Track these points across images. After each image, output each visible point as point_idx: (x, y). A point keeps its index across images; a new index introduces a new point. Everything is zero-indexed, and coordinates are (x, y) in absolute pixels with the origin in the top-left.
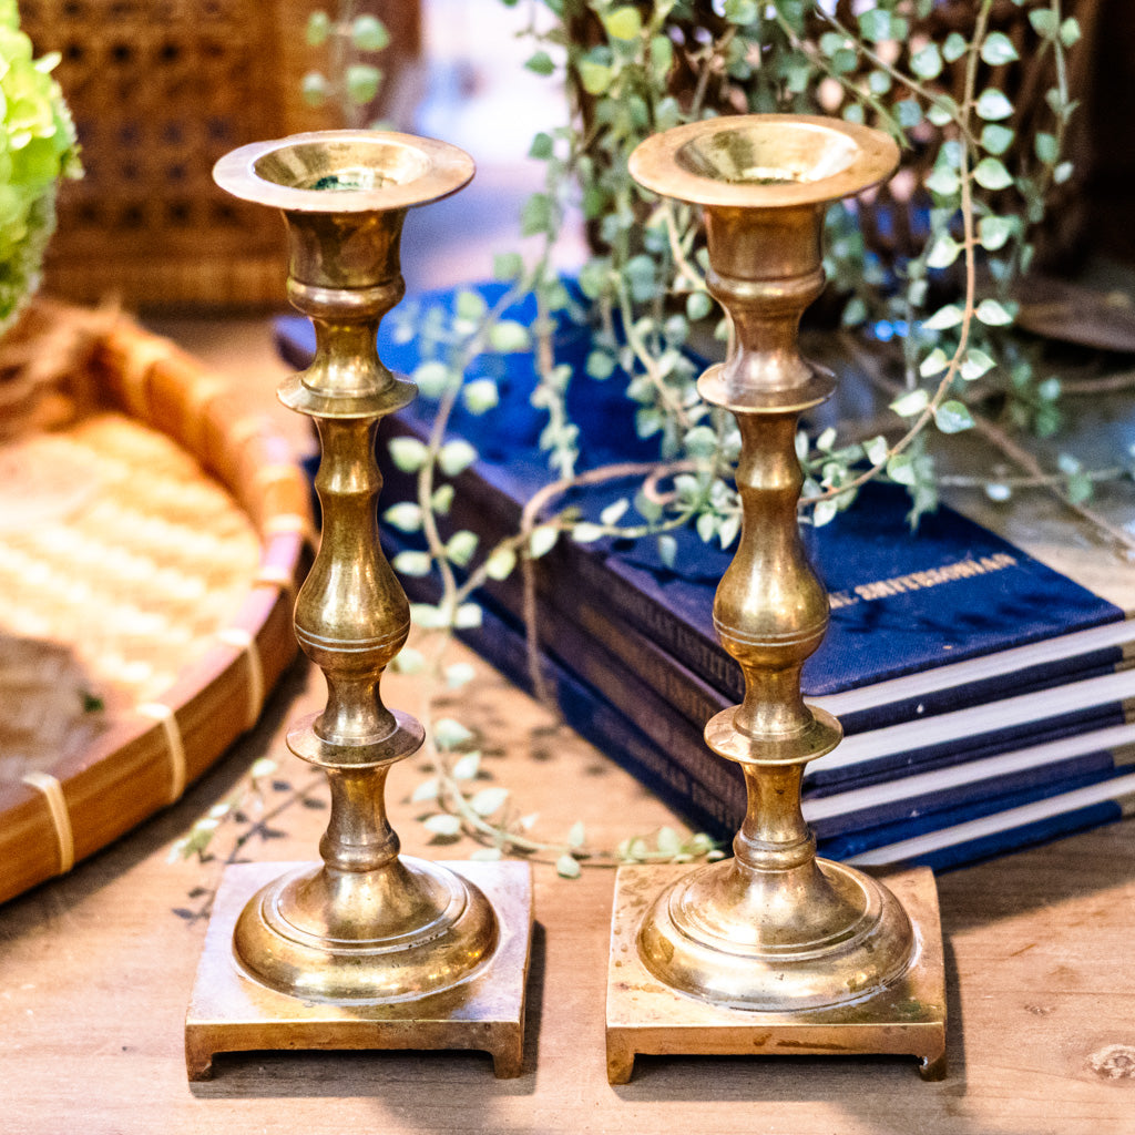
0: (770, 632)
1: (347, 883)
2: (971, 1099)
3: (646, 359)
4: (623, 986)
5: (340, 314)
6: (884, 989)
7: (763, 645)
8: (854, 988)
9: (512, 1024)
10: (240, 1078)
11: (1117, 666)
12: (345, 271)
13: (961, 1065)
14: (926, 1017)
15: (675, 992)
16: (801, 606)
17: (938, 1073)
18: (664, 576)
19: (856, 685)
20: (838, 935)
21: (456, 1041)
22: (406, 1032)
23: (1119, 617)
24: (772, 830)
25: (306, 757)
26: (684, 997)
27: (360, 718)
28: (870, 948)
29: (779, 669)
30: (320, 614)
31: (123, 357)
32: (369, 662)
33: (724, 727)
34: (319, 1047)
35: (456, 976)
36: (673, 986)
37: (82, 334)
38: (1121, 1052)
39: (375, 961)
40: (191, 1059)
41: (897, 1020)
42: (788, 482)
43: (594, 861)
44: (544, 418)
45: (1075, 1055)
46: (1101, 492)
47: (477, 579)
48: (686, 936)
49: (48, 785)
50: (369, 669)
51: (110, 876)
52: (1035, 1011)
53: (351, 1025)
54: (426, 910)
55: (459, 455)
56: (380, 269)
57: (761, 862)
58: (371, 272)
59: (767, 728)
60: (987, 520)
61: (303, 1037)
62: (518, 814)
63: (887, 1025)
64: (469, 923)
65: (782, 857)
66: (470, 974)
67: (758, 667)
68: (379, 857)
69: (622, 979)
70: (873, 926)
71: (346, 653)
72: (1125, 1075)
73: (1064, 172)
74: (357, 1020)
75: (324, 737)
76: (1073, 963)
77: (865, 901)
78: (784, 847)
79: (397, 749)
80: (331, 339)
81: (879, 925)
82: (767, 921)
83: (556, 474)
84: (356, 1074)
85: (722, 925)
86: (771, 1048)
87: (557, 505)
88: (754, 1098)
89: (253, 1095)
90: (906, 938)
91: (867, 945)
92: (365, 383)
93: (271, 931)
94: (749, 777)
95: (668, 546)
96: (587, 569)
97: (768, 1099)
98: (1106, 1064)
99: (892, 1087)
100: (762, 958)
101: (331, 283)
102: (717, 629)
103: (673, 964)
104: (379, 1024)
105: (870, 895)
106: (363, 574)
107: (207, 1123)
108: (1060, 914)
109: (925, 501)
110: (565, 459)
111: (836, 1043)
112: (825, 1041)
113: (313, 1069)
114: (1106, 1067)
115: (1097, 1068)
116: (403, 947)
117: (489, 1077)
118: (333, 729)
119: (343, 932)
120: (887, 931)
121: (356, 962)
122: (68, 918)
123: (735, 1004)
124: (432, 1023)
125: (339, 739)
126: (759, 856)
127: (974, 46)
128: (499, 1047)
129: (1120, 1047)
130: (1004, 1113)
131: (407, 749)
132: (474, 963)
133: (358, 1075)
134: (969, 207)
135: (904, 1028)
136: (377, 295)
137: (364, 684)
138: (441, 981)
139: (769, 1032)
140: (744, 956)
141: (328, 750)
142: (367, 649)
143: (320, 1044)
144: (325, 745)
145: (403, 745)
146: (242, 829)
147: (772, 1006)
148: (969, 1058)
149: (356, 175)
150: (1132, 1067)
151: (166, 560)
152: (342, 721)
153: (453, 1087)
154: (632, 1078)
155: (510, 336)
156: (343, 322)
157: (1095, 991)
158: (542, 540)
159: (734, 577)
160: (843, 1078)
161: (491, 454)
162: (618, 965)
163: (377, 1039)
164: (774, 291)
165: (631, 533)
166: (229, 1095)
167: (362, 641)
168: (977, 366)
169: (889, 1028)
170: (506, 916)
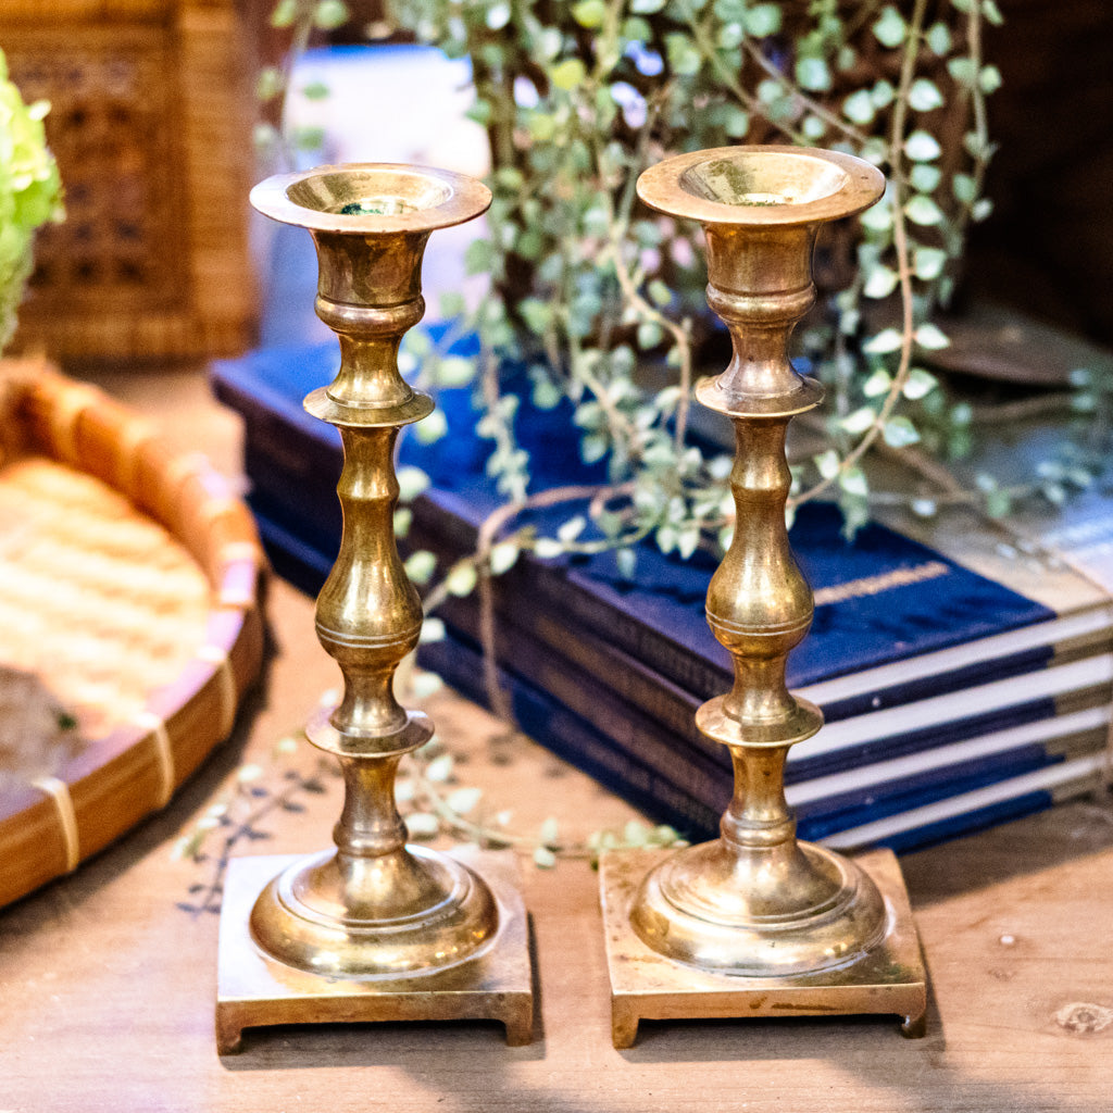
0: (762, 622)
1: (359, 867)
2: (950, 1053)
3: (596, 388)
4: (623, 958)
5: (368, 331)
6: (865, 955)
7: (756, 634)
8: (839, 954)
9: (524, 994)
10: (266, 1051)
11: (1049, 662)
12: (375, 290)
13: (937, 1025)
14: (908, 979)
15: (673, 962)
16: (789, 598)
17: (919, 1031)
18: (624, 587)
19: (821, 680)
20: (822, 905)
21: (472, 1011)
22: (425, 1004)
23: (1050, 616)
24: (758, 809)
25: (326, 747)
26: (681, 966)
27: (374, 711)
28: (852, 919)
29: (768, 658)
30: (341, 613)
31: (49, 406)
32: (385, 658)
33: (714, 714)
34: (342, 1020)
35: (467, 952)
36: (670, 956)
37: (11, 384)
38: (1083, 1009)
39: (392, 939)
40: (222, 1034)
41: (882, 982)
42: (778, 483)
43: (568, 852)
44: (490, 446)
45: (1042, 1012)
46: (1018, 507)
47: (438, 596)
48: (680, 910)
49: (55, 788)
50: (384, 665)
51: (111, 876)
52: (999, 976)
53: (374, 998)
54: (434, 893)
55: (412, 481)
56: (406, 289)
57: (748, 840)
58: (397, 292)
59: (756, 713)
60: (915, 533)
61: (327, 1011)
62: (494, 811)
63: (874, 986)
64: (474, 904)
65: (766, 835)
66: (477, 950)
67: (747, 656)
68: (391, 843)
69: (621, 952)
70: (851, 898)
71: (366, 649)
72: (1090, 1030)
73: (982, 210)
74: (379, 994)
75: (341, 729)
76: (1026, 934)
77: (841, 877)
78: (769, 826)
79: (412, 739)
80: (356, 353)
81: (857, 898)
82: (755, 895)
83: (505, 498)
84: (376, 1045)
85: (713, 899)
86: (765, 1011)
87: (512, 526)
88: (750, 1057)
89: (281, 1066)
90: (880, 911)
91: (849, 915)
92: (388, 395)
93: (289, 914)
94: (738, 760)
95: (627, 560)
96: (546, 583)
97: (763, 1058)
98: (1070, 1019)
99: (877, 1045)
100: (754, 928)
101: (361, 301)
102: (710, 621)
103: (668, 938)
104: (399, 996)
105: (845, 872)
106: (381, 574)
107: (241, 1091)
108: (1009, 891)
109: (856, 518)
110: (515, 484)
111: (826, 1004)
112: (815, 1003)
113: (333, 1042)
114: (1071, 1023)
115: (1063, 1023)
116: (417, 926)
117: (501, 1045)
118: (350, 721)
119: (358, 912)
120: (864, 902)
121: (375, 940)
122: (77, 914)
123: (730, 971)
124: (450, 995)
125: (354, 731)
126: (746, 834)
127: (901, 93)
128: (511, 1016)
129: (1082, 1005)
130: (984, 1065)
131: (420, 739)
132: (479, 942)
133: (377, 1046)
134: (902, 242)
135: (889, 989)
136: (400, 313)
137: (380, 678)
138: (447, 959)
139: (764, 997)
140: (736, 927)
141: (347, 741)
142: (388, 645)
143: (343, 1017)
144: (344, 738)
145: (417, 735)
146: (229, 832)
147: (764, 972)
148: (944, 1018)
149: (378, 202)
150: (1095, 1022)
151: (113, 593)
152: (358, 713)
153: (470, 1054)
154: (635, 1044)
155: (456, 371)
156: (367, 339)
157: (1050, 956)
158: (503, 557)
159: (728, 573)
160: (829, 1039)
161: (441, 481)
162: (615, 939)
163: (397, 1011)
164: (770, 305)
165: (591, 548)
166: (259, 1067)
167: (382, 638)
168: (919, 386)
169: (874, 990)
170: (503, 900)
